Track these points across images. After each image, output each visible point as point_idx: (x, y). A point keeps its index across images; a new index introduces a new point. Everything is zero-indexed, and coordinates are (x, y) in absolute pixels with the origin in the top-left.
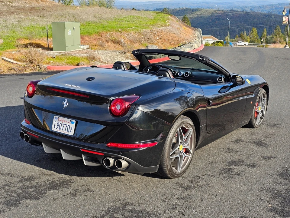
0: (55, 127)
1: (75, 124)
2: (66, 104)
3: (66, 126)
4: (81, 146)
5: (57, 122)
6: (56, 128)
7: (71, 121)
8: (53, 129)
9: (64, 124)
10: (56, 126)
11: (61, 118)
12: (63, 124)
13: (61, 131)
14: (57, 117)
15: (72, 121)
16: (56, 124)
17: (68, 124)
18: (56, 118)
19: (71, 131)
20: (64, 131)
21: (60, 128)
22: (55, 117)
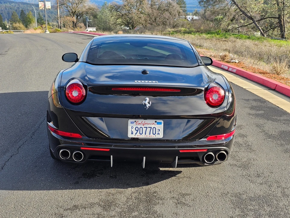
0: (132, 133)
1: (163, 124)
2: (149, 103)
3: (150, 128)
4: (179, 147)
5: (134, 127)
6: (134, 134)
7: (156, 122)
8: (130, 136)
9: (147, 127)
10: (135, 132)
11: (140, 121)
12: (144, 127)
13: (143, 136)
14: (133, 120)
15: (158, 121)
16: (134, 130)
17: (153, 126)
18: (132, 123)
19: (159, 134)
20: (148, 135)
21: (141, 133)
22: (130, 121)
